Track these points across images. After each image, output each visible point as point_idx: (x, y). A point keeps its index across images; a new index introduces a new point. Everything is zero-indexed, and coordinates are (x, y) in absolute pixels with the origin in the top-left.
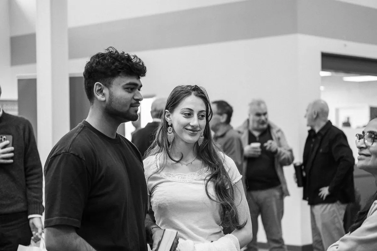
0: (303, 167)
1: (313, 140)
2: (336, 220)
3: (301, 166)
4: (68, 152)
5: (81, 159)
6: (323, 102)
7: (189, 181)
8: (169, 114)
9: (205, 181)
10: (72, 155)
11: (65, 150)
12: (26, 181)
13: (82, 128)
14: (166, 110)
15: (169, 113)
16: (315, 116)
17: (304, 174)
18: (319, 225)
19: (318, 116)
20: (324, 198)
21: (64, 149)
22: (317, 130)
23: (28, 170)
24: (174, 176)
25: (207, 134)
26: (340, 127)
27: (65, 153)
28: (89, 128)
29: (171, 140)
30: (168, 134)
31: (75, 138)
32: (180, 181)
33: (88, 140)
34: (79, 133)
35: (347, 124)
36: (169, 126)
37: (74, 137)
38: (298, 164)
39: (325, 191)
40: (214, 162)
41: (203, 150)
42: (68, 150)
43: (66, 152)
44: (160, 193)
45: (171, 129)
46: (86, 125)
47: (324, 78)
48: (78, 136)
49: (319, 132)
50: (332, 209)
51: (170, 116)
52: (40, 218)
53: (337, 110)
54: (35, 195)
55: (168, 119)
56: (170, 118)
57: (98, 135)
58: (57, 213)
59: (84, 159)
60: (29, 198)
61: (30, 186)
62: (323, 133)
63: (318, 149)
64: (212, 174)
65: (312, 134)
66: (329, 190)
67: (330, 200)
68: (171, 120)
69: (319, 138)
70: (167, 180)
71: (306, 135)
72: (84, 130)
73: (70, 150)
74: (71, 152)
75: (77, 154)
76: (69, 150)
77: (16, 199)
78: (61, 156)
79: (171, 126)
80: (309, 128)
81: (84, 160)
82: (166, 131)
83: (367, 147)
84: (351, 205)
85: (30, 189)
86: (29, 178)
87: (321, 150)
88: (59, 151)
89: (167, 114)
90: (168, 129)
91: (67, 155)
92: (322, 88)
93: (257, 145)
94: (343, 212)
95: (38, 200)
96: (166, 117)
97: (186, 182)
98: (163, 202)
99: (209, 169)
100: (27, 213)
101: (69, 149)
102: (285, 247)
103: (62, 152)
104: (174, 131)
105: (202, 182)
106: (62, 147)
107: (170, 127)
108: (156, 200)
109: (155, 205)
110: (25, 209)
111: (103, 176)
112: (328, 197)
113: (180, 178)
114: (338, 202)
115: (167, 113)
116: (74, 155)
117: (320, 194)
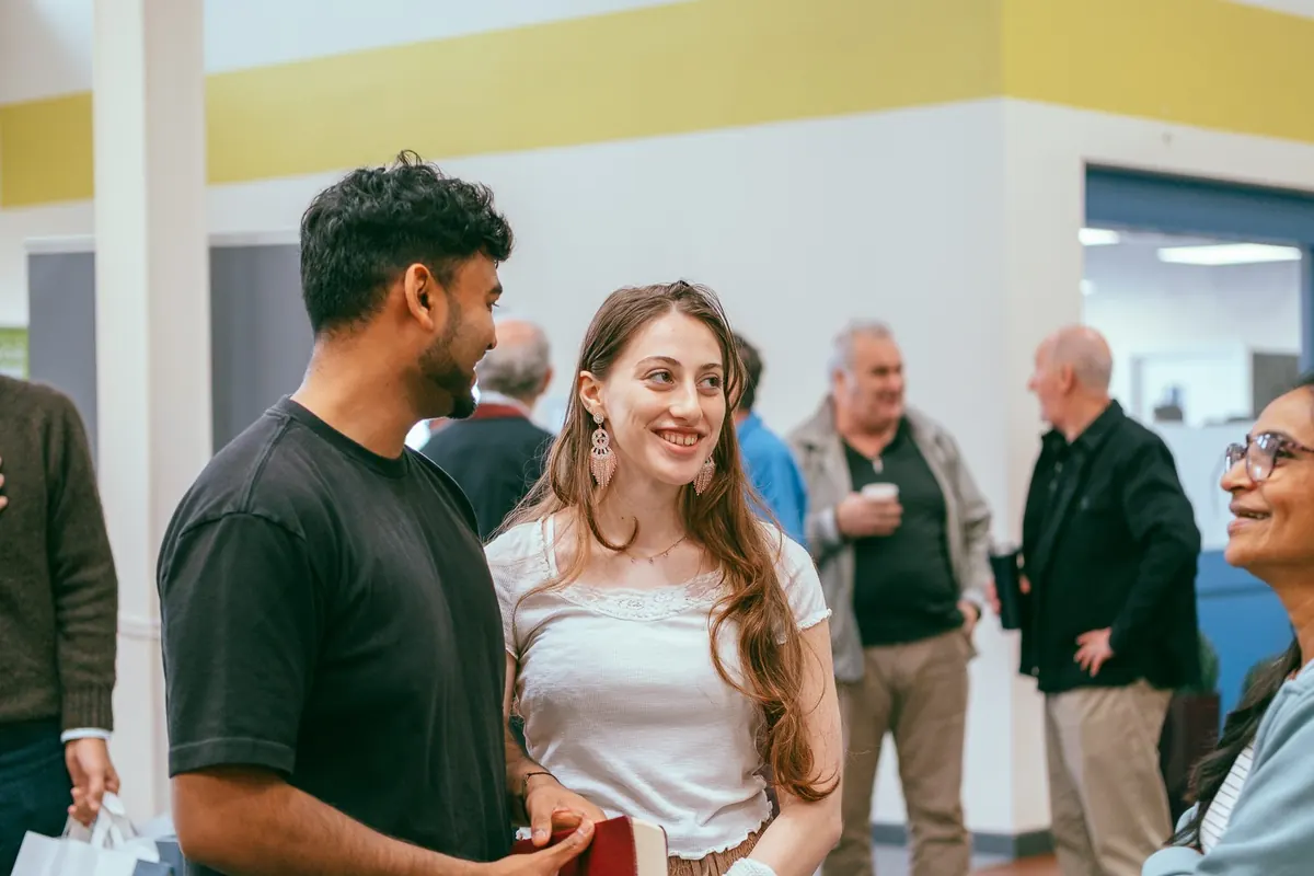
0: (1020, 561)
1: (1059, 468)
2: (1135, 745)
3: (1012, 558)
4: (245, 512)
5: (292, 535)
6: (1090, 336)
7: (654, 615)
8: (592, 385)
9: (712, 619)
10: (261, 523)
11: (234, 504)
12: (58, 609)
13: (282, 427)
14: (584, 373)
15: (596, 382)
16: (1064, 386)
17: (1025, 585)
18: (1076, 762)
19: (1074, 384)
20: (1094, 670)
21: (232, 500)
22: (1071, 434)
23: (61, 572)
24: (601, 598)
25: (724, 456)
26: (1147, 420)
27: (235, 516)
28: (306, 424)
29: (603, 476)
30: (594, 455)
31: (266, 459)
32: (626, 614)
33: (307, 467)
34: (277, 442)
35: (1171, 412)
36: (596, 427)
37: (257, 460)
38: (1003, 551)
39: (1096, 646)
40: (745, 557)
41: (712, 509)
42: (244, 504)
43: (239, 512)
44: (553, 653)
45: (603, 435)
46: (294, 416)
47: (1091, 251)
48: (273, 454)
49: (1079, 442)
50: (1121, 708)
51: (599, 394)
52: (103, 740)
53: (1137, 364)
54: (86, 658)
55: (592, 404)
56: (598, 401)
57: (339, 448)
58: (214, 724)
59: (302, 534)
60: (65, 672)
61: (70, 629)
62: (1092, 442)
63: (1076, 498)
64: (736, 594)
65: (1056, 445)
66: (1113, 643)
67: (1113, 674)
68: (603, 407)
69: (1079, 459)
70: (579, 608)
71: (1034, 449)
72: (292, 431)
73: (251, 505)
74: (256, 512)
75: (276, 518)
76: (248, 502)
77: (17, 674)
78: (221, 524)
79: (606, 424)
80: (1045, 428)
81: (300, 538)
82: (584, 445)
83: (1254, 487)
84: (1186, 692)
85: (69, 637)
86: (67, 600)
87: (1085, 503)
88: (211, 509)
89: (586, 386)
90: (594, 436)
91: (242, 519)
92: (1086, 287)
93: (884, 492)
94: (1157, 719)
95: (95, 679)
96: (583, 395)
97: (644, 619)
98: (564, 685)
99: (727, 577)
100: (56, 724)
101: (250, 498)
102: (969, 839)
103: (225, 510)
104: (613, 444)
105: (701, 620)
106: (222, 494)
107: (600, 431)
108: (536, 678)
109: (532, 696)
110: (51, 710)
111: (362, 595)
112: (1106, 664)
113: (625, 603)
114: (1142, 683)
115: (585, 381)
116: (268, 520)
117: (1079, 656)
